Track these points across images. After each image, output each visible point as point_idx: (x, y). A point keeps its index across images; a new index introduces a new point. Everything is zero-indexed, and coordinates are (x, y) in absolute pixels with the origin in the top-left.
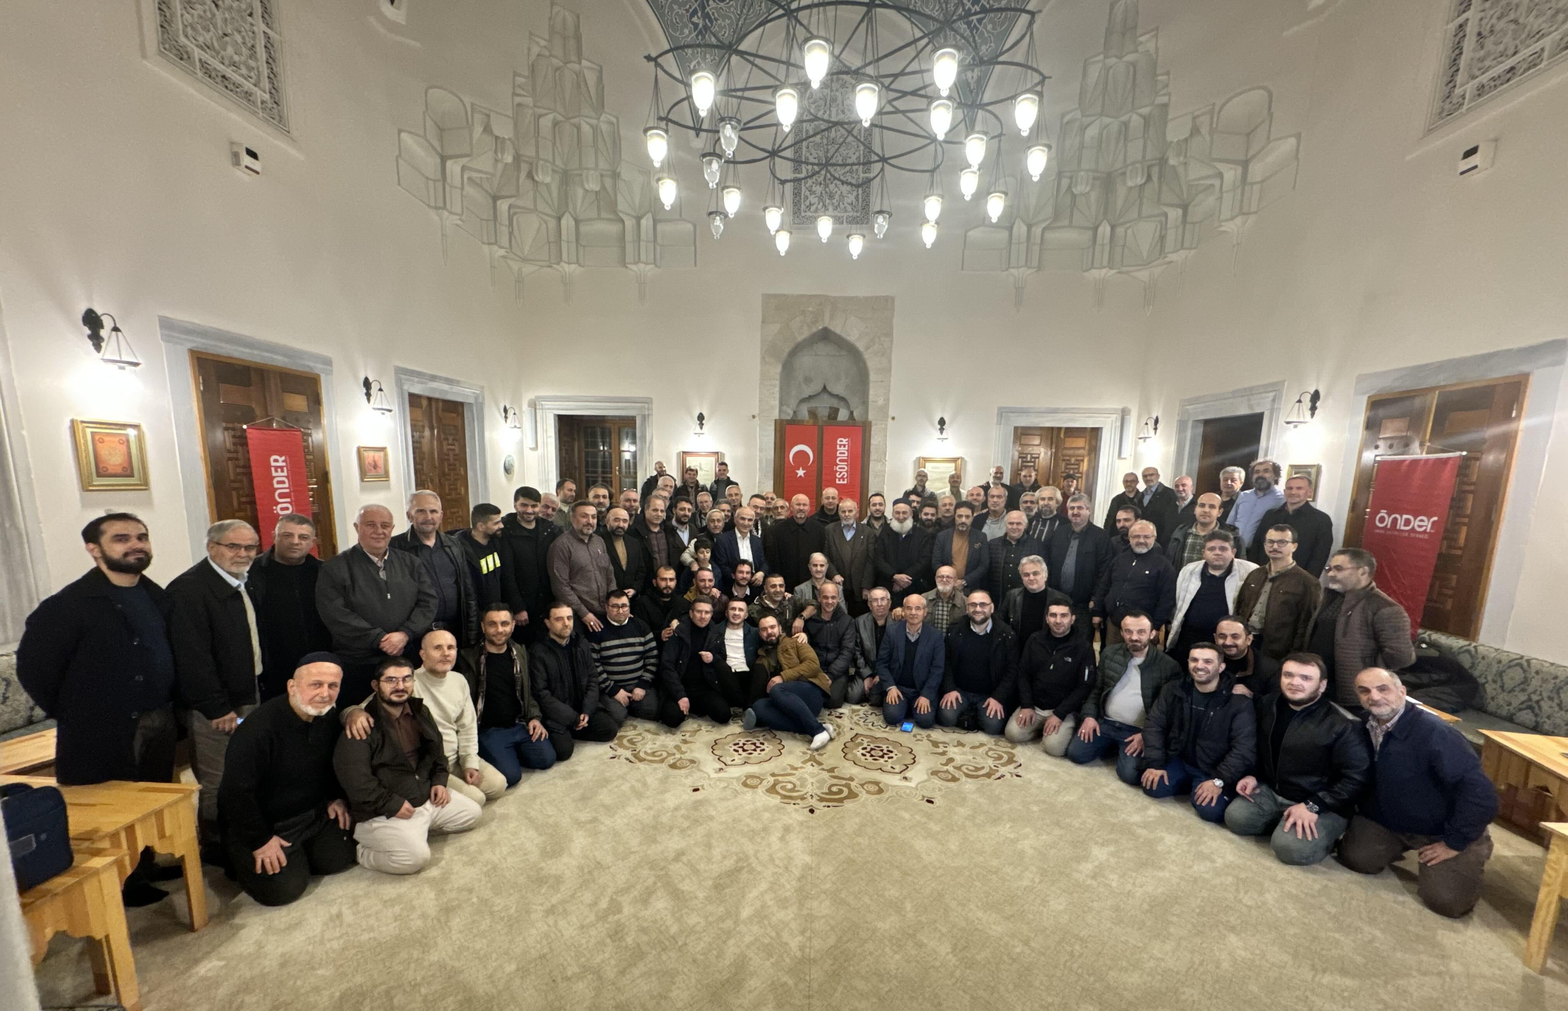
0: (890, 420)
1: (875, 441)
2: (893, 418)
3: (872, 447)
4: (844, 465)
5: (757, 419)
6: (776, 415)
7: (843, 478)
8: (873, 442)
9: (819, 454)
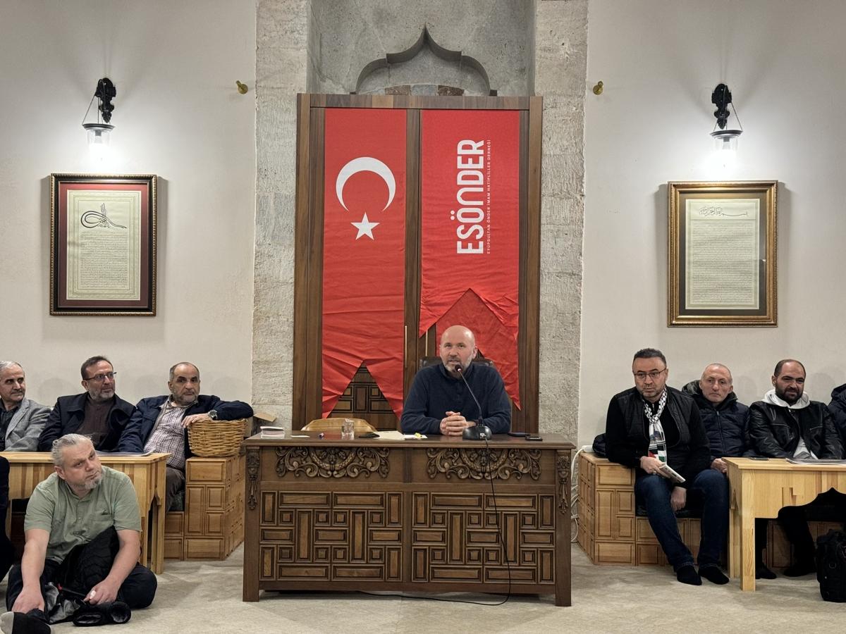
0: (589, 94)
1: (553, 147)
2: (597, 89)
3: (546, 164)
4: (475, 206)
5: (252, 94)
6: (300, 82)
7: (473, 240)
8: (548, 148)
9: (412, 181)
